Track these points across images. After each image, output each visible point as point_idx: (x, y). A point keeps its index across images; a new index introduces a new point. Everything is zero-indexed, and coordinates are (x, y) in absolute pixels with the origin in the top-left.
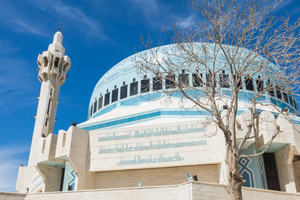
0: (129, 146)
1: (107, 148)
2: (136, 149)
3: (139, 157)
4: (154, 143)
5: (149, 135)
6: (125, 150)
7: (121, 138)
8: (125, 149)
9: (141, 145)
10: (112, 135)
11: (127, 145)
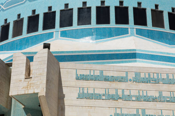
0: (127, 93)
1: (91, 91)
2: (138, 99)
3: (144, 110)
4: (165, 94)
5: (156, 82)
6: (120, 98)
7: (113, 79)
8: (121, 96)
9: (145, 94)
10: (97, 73)
11: (123, 90)
